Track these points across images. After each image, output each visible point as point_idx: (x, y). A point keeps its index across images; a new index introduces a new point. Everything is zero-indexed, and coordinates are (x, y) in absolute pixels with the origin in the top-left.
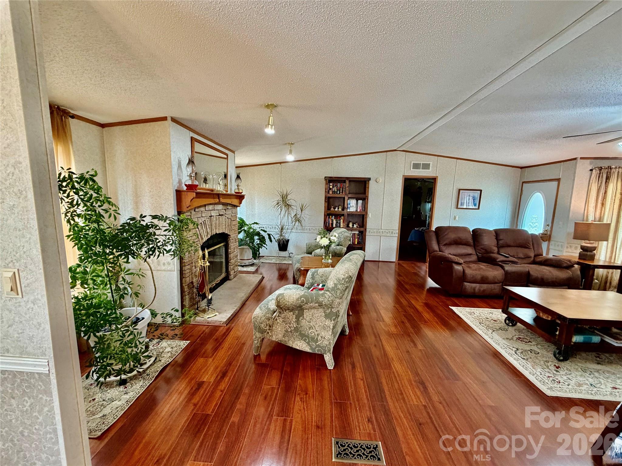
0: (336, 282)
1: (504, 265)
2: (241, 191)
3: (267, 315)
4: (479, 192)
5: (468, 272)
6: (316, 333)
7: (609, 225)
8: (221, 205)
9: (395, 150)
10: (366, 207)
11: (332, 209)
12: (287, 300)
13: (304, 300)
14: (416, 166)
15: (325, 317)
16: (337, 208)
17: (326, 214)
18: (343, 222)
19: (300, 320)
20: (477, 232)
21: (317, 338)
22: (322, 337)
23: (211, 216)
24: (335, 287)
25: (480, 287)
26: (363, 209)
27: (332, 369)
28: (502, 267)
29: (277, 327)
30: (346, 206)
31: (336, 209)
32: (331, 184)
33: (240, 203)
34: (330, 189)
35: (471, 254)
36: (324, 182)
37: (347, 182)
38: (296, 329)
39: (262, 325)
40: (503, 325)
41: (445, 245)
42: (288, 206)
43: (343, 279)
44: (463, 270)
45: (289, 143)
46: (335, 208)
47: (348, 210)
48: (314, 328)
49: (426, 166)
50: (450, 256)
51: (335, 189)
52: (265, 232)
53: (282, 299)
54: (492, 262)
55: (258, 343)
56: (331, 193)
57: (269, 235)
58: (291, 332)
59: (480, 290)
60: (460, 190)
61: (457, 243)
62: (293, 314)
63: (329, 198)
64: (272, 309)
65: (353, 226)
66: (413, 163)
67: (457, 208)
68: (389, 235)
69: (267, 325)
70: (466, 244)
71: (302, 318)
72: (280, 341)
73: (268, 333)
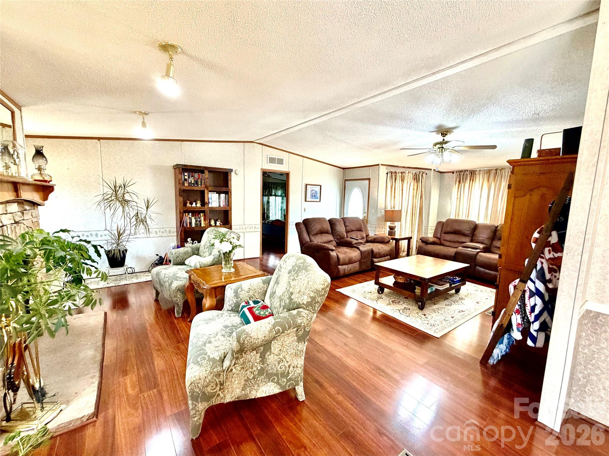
0: (312, 295)
1: (359, 246)
2: (47, 178)
3: (215, 370)
4: (319, 187)
5: (341, 256)
6: (287, 365)
7: (401, 211)
8: (16, 204)
9: (252, 142)
10: (230, 202)
11: (188, 205)
12: (256, 337)
13: (279, 329)
14: (272, 160)
15: (297, 342)
16: (194, 203)
17: (182, 211)
18: (205, 220)
19: (266, 356)
20: (332, 221)
21: (288, 371)
22: (294, 367)
23: (3, 226)
24: (312, 301)
25: (348, 267)
26: (227, 204)
27: (305, 399)
28: (358, 249)
29: (233, 380)
30: (206, 200)
31: (194, 205)
32: (186, 174)
33: (45, 198)
34: (186, 180)
35: (331, 241)
36: (173, 170)
37: (206, 172)
38: (261, 372)
39: (209, 389)
40: (377, 294)
41: (313, 235)
42: (124, 202)
43: (323, 289)
44: (337, 255)
45: (141, 112)
46: (191, 204)
47: (210, 206)
48: (284, 360)
49: (280, 161)
50: (323, 244)
51: (192, 180)
52: (89, 242)
53: (248, 338)
54: (349, 245)
55: (200, 419)
56: (186, 184)
57: (95, 247)
58: (254, 378)
59: (348, 270)
60: (306, 185)
61: (322, 232)
62: (257, 353)
63: (184, 191)
64: (218, 358)
65: (216, 223)
66: (269, 158)
67: (306, 201)
68: (251, 230)
69: (217, 385)
70: (327, 232)
71: (268, 353)
72: (237, 398)
73: (219, 395)
